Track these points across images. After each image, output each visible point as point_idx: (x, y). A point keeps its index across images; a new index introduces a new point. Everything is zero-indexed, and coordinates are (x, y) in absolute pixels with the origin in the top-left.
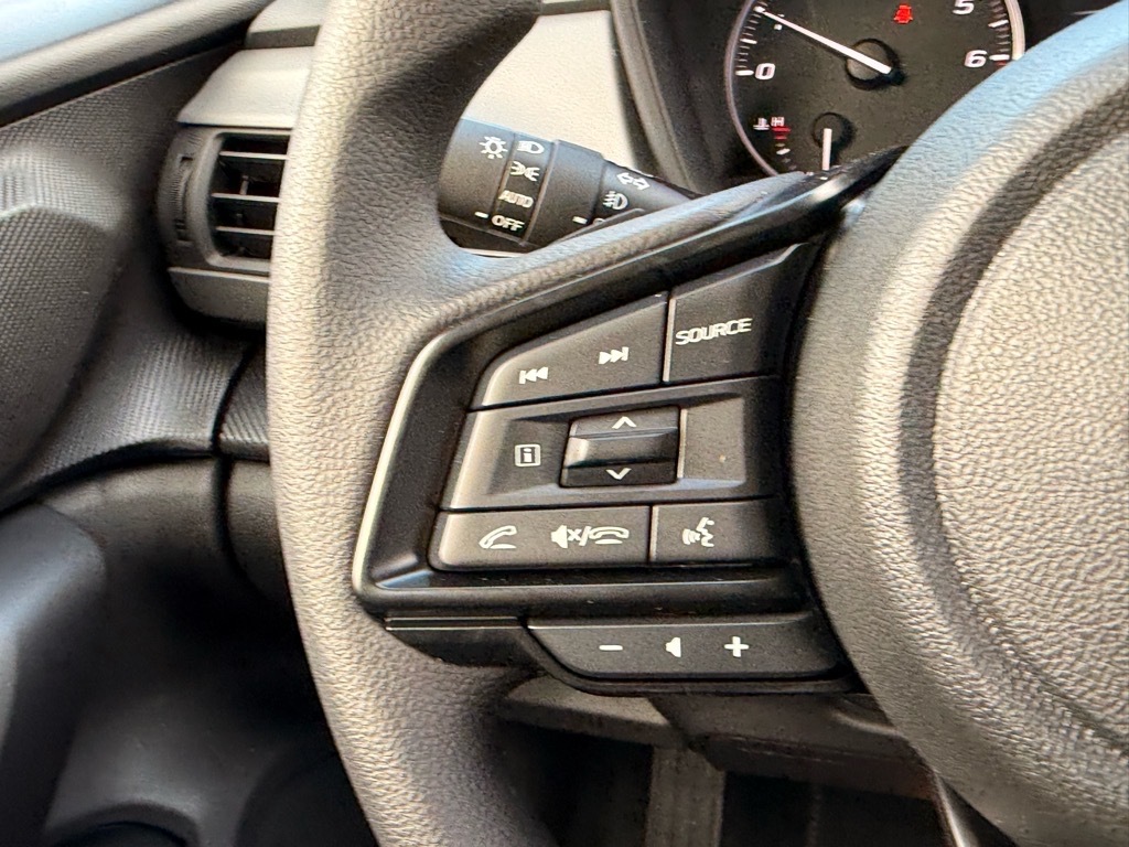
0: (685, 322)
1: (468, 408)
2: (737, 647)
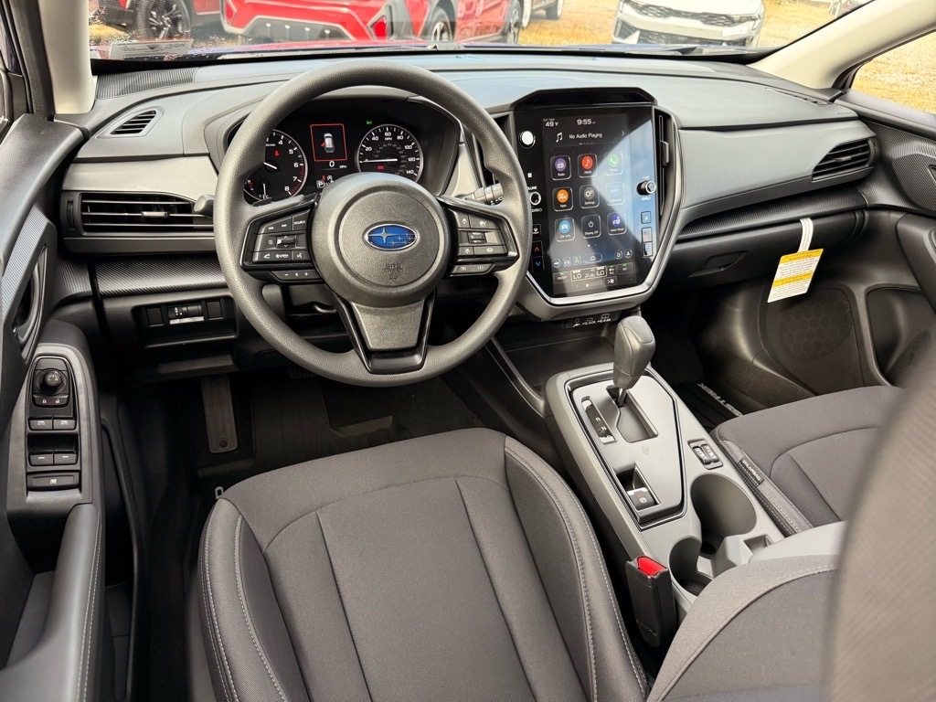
0: (296, 220)
1: (257, 234)
2: (306, 274)
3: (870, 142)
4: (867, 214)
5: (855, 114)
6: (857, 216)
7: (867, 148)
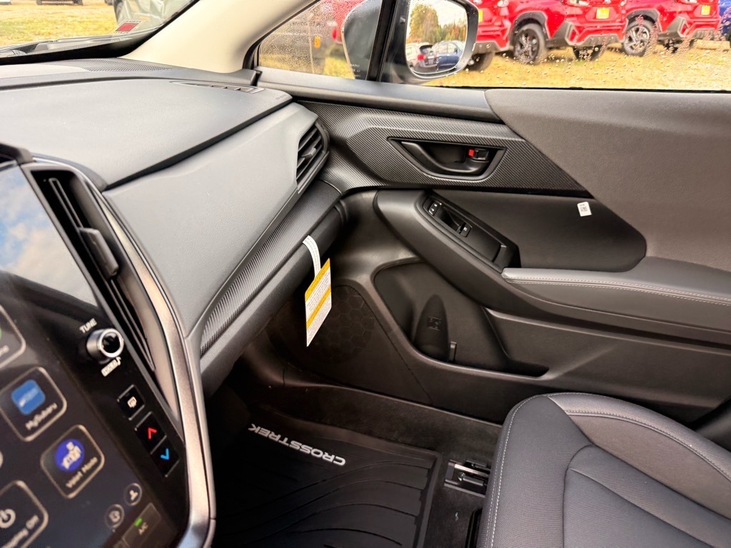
3: (318, 125)
4: (343, 203)
5: (288, 97)
6: (339, 209)
7: (318, 133)
